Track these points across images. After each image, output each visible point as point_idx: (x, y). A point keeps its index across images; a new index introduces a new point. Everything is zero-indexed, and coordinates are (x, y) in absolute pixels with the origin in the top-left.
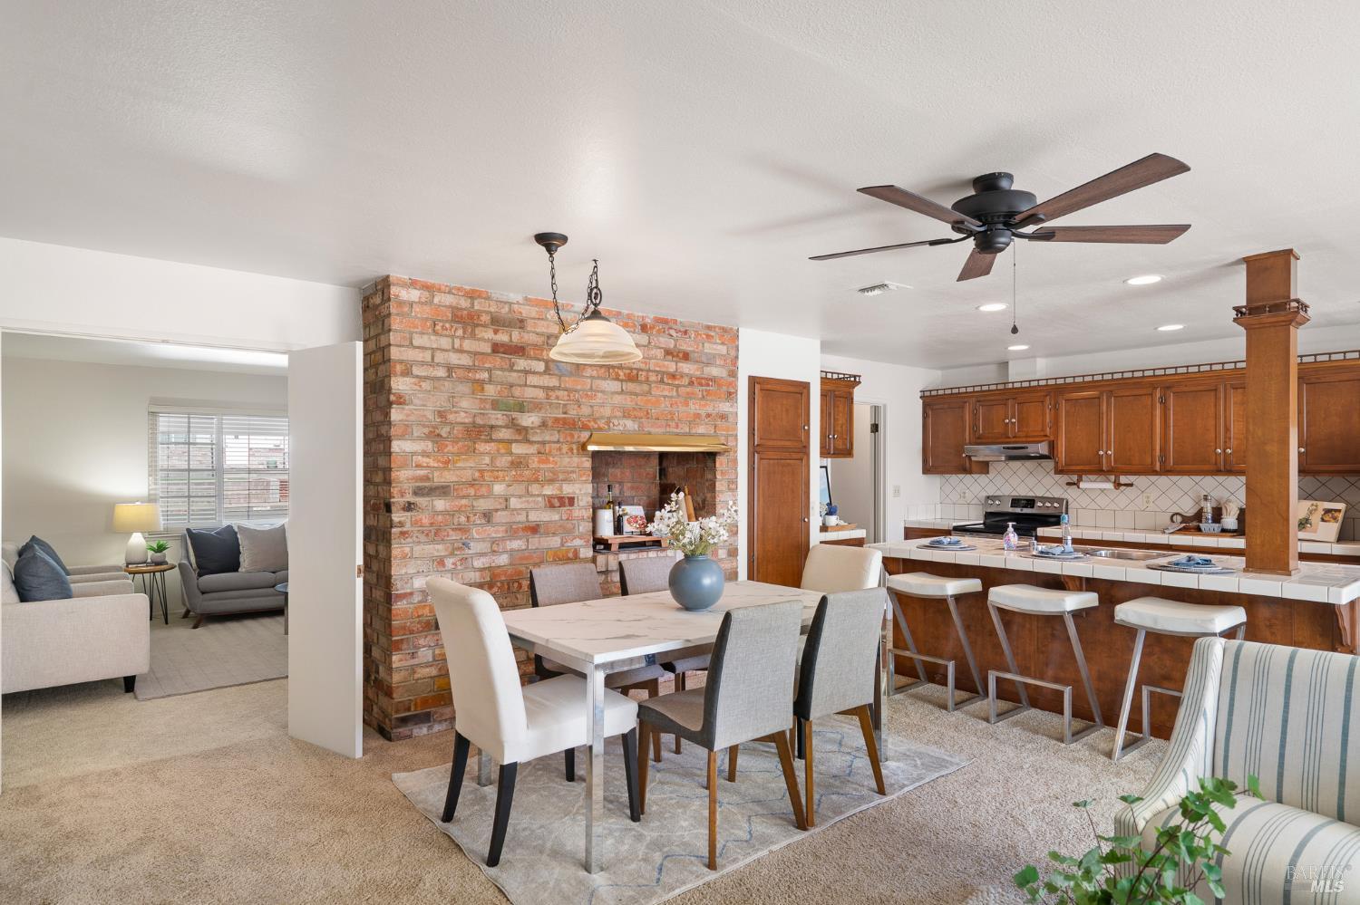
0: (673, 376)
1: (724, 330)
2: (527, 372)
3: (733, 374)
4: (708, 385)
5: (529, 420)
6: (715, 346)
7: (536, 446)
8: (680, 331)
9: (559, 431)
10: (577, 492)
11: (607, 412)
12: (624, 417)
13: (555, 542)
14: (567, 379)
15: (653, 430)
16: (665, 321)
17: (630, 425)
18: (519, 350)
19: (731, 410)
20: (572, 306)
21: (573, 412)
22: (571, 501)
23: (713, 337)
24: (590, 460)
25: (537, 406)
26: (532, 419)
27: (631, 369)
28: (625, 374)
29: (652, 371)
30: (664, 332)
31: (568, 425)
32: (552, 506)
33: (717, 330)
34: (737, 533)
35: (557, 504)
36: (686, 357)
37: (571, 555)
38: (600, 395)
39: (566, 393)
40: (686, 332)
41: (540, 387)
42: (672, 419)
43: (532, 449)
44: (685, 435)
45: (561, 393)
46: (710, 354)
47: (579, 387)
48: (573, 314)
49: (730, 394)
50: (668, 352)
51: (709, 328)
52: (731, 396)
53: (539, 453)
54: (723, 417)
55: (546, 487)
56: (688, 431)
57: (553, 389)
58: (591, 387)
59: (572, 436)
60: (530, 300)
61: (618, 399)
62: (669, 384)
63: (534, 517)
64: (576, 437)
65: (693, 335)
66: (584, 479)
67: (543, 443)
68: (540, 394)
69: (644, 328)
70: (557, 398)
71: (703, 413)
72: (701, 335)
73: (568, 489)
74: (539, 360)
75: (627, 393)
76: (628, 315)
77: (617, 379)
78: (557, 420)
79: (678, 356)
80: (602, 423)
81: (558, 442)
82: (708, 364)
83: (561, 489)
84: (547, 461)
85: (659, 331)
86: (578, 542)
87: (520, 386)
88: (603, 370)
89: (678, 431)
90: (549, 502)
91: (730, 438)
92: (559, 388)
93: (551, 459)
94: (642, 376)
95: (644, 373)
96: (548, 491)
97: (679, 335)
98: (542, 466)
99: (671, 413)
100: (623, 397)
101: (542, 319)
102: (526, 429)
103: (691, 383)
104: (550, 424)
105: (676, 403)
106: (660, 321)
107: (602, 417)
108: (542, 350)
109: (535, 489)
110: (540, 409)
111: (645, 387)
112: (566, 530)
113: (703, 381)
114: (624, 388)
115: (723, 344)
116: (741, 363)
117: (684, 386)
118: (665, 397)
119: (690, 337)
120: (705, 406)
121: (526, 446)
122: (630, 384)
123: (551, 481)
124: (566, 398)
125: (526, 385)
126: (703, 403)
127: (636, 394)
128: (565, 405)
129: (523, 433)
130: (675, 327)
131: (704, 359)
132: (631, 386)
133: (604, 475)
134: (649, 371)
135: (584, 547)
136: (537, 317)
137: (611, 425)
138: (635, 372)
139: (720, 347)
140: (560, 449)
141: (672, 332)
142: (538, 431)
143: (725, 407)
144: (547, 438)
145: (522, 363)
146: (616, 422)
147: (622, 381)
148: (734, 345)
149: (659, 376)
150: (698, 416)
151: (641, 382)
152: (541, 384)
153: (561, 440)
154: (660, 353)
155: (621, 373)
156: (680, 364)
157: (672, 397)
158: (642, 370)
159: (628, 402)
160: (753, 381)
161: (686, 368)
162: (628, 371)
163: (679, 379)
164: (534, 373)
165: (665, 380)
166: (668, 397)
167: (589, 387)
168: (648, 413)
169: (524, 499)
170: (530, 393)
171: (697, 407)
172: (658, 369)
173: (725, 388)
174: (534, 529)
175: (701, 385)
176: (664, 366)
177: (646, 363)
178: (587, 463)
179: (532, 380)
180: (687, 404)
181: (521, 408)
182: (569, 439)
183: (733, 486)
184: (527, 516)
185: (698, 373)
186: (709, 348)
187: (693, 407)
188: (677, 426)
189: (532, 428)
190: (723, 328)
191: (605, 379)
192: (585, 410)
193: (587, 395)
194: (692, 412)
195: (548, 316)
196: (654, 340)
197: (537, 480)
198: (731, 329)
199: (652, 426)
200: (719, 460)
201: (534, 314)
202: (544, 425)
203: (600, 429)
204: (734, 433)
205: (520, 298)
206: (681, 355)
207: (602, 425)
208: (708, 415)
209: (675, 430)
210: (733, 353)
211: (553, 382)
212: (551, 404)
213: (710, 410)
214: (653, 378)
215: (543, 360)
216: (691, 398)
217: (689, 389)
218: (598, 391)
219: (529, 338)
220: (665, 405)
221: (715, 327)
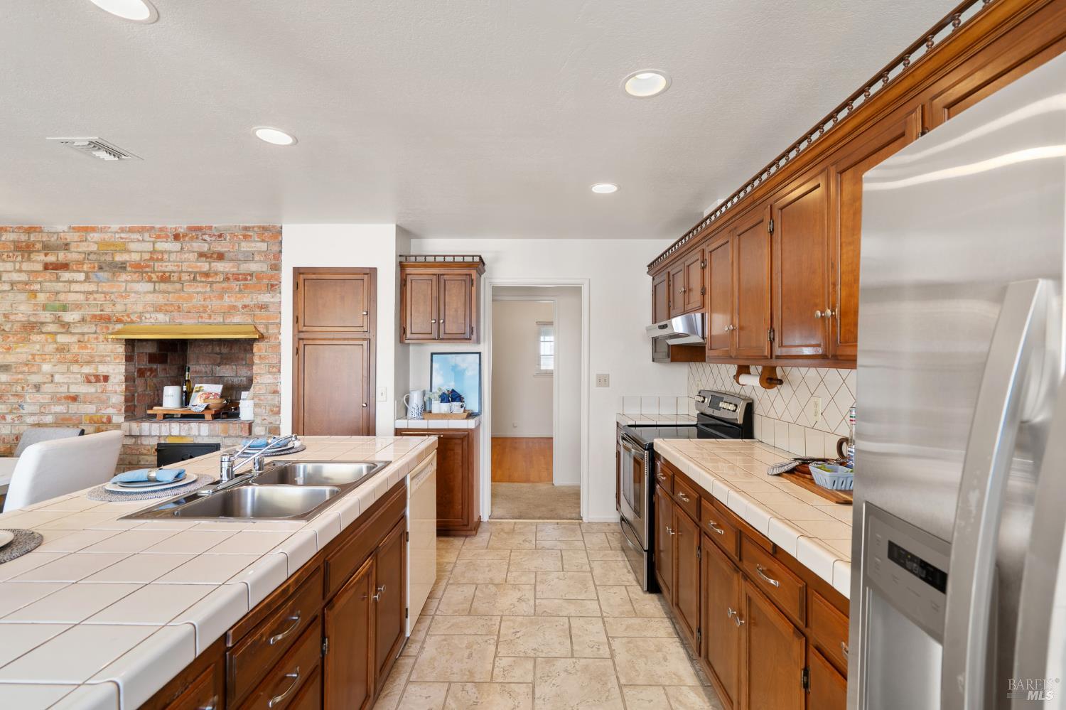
0: (207, 275)
1: (264, 229)
2: (70, 282)
3: (276, 267)
4: (246, 280)
5: (69, 317)
6: (253, 245)
7: (77, 336)
8: (214, 235)
9: (96, 325)
10: (112, 371)
11: (139, 308)
12: (156, 311)
13: (91, 409)
14: (104, 284)
15: (184, 321)
16: (200, 229)
17: (161, 317)
18: (65, 266)
19: (272, 300)
20: (110, 228)
21: (108, 310)
22: (106, 378)
23: (250, 236)
24: (124, 347)
25: (78, 306)
26: (74, 316)
27: (164, 272)
28: (158, 277)
29: (185, 272)
30: (197, 238)
31: (107, 319)
32: (89, 382)
33: (256, 229)
34: (278, 413)
35: (93, 380)
36: (221, 257)
37: (105, 420)
38: (133, 295)
39: (103, 295)
40: (220, 236)
41: (81, 292)
42: (205, 311)
43: (74, 339)
44: (218, 324)
45: (97, 296)
46: (248, 252)
47: (114, 290)
48: (110, 235)
49: (272, 286)
50: (201, 255)
51: (246, 228)
52: (274, 287)
53: (79, 341)
54: (263, 307)
55: (84, 367)
56: (222, 320)
57: (91, 293)
58: (126, 289)
59: (108, 328)
60: (74, 228)
61: (150, 298)
62: (203, 282)
63: (74, 389)
64: (111, 329)
65: (228, 238)
66: (117, 361)
67: (83, 334)
68: (81, 297)
69: (177, 237)
70: (95, 299)
71: (240, 305)
72: (237, 236)
73: (103, 370)
74: (80, 272)
75: (160, 292)
76: (160, 228)
77: (150, 280)
78: (94, 316)
79: (211, 257)
80: (134, 317)
81: (95, 333)
82: (246, 261)
83: (97, 369)
84: (86, 347)
85: (192, 239)
86: (110, 411)
87: (65, 292)
88: (137, 274)
89: (211, 321)
90: (87, 378)
91: (270, 327)
92: (97, 292)
93: (89, 346)
94: (175, 277)
95: (176, 275)
96: (87, 370)
97: (213, 238)
98: (81, 351)
99: (203, 306)
100: (155, 295)
101: (83, 241)
102: (68, 324)
103: (227, 279)
104: (89, 319)
105: (210, 298)
106: (191, 229)
107: (135, 312)
108: (83, 264)
109: (75, 368)
110: (80, 308)
111: (178, 286)
112: (102, 401)
113: (240, 276)
114: (157, 288)
115: (263, 241)
116: (284, 257)
117: (219, 282)
118: (198, 293)
119: (225, 240)
120: (242, 298)
121: (69, 336)
122: (162, 284)
123: (88, 363)
124: (103, 299)
125: (70, 292)
126: (239, 295)
127: (168, 292)
128: (101, 305)
129: (66, 327)
130: (208, 232)
131: (240, 257)
132: (163, 286)
133: (242, 359)
134: (182, 272)
135: (118, 414)
136: (79, 240)
137: (143, 318)
138: (167, 274)
139: (259, 244)
140: (97, 338)
141: (206, 237)
142: (78, 325)
143: (265, 298)
144: (86, 330)
145: (66, 275)
146: (148, 316)
147: (155, 282)
148: (276, 241)
149: (192, 276)
150: (234, 308)
151: (174, 282)
152: (83, 290)
153: (98, 331)
154: (192, 257)
155: (154, 276)
156: (213, 264)
157: (205, 292)
158: (174, 272)
159: (160, 299)
160: (298, 272)
161: (220, 266)
162: (160, 274)
163: (212, 277)
164: (77, 282)
165: (198, 278)
166: (200, 292)
167: (123, 289)
168: (179, 308)
169: (66, 376)
170: (72, 297)
171: (233, 300)
172: (190, 270)
173: (265, 281)
174: (74, 399)
175: (238, 280)
176: (197, 267)
177: (178, 266)
178: (121, 349)
179: (75, 287)
180: (221, 298)
181: (64, 308)
182: (104, 330)
183: (274, 370)
184: (68, 388)
185: (235, 270)
186: (245, 246)
187: (228, 300)
188: (210, 317)
189: (74, 323)
190: (263, 228)
191: (138, 282)
192: (119, 308)
193: (122, 296)
194: (226, 304)
195: (89, 239)
196: (187, 246)
197: (77, 362)
198: (274, 227)
199: (183, 318)
200: (256, 347)
201: (76, 238)
202: (83, 320)
203: (132, 322)
204: (278, 321)
205: (66, 228)
206: (215, 256)
207: (134, 319)
208: (245, 306)
209: (207, 321)
210: (275, 248)
211: (92, 287)
212: (89, 305)
213: (246, 301)
214: (185, 277)
215: (84, 272)
216: (226, 292)
217: (225, 285)
218: (132, 292)
219: (72, 256)
220: (197, 301)
221: (253, 227)
